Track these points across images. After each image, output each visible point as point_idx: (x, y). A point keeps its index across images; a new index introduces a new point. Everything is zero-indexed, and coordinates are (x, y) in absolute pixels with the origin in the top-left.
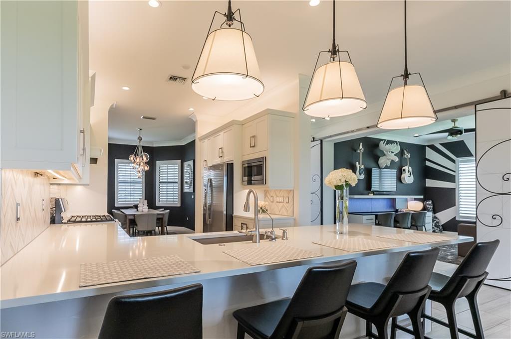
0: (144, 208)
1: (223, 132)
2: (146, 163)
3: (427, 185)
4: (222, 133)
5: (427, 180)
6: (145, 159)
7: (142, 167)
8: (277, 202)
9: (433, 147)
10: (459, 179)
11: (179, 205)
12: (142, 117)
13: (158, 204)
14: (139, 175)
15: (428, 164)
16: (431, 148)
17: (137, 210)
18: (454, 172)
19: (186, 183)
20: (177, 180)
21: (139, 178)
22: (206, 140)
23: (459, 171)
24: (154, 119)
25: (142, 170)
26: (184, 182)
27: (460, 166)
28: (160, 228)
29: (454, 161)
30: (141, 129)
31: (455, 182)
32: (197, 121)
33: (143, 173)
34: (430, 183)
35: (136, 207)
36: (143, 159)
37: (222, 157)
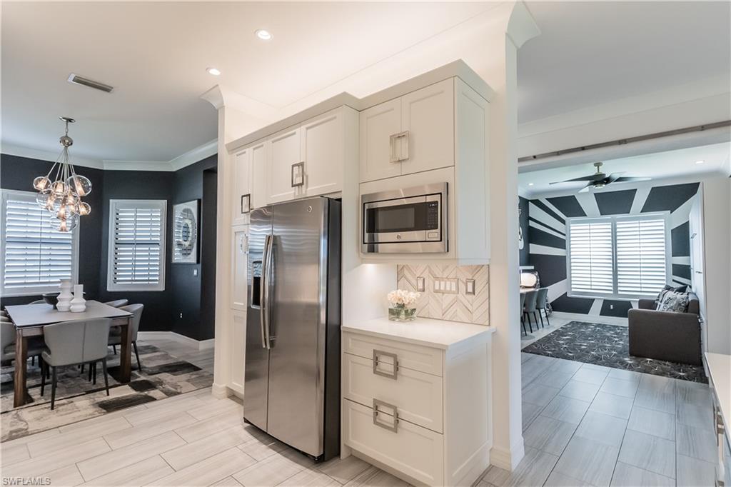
0: (74, 303)
1: (303, 127)
2: (83, 199)
3: (531, 252)
4: (300, 131)
5: (530, 244)
6: (79, 189)
7: (72, 208)
8: (436, 291)
9: (537, 203)
10: (570, 245)
11: (162, 288)
12: (71, 80)
13: (111, 287)
14: (63, 224)
15: (532, 224)
16: (535, 204)
17: (55, 308)
18: (565, 235)
19: (180, 245)
20: (159, 239)
21: (62, 230)
22: (249, 150)
23: (570, 234)
24: (106, 89)
25: (73, 213)
26: (175, 243)
27: (571, 228)
28: (118, 347)
29: (563, 222)
30: (70, 120)
31: (565, 249)
32: (223, 107)
33: (73, 220)
34: (536, 249)
35: (52, 300)
36: (74, 190)
37: (302, 184)
